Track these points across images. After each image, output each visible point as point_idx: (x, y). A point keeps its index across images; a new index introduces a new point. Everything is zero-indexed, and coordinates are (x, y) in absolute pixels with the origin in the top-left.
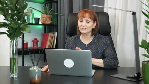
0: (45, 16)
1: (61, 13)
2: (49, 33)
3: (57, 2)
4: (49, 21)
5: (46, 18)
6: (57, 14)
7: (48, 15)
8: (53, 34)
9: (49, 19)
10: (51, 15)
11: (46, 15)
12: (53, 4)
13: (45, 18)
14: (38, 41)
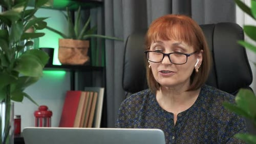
0: (71, 43)
1: (113, 35)
2: (83, 90)
3: (102, 4)
4: (81, 58)
5: (73, 49)
6: (103, 36)
7: (79, 41)
8: (92, 93)
9: (82, 52)
10: (89, 39)
11: (71, 40)
12: (93, 11)
13: (70, 50)
14: (50, 114)
